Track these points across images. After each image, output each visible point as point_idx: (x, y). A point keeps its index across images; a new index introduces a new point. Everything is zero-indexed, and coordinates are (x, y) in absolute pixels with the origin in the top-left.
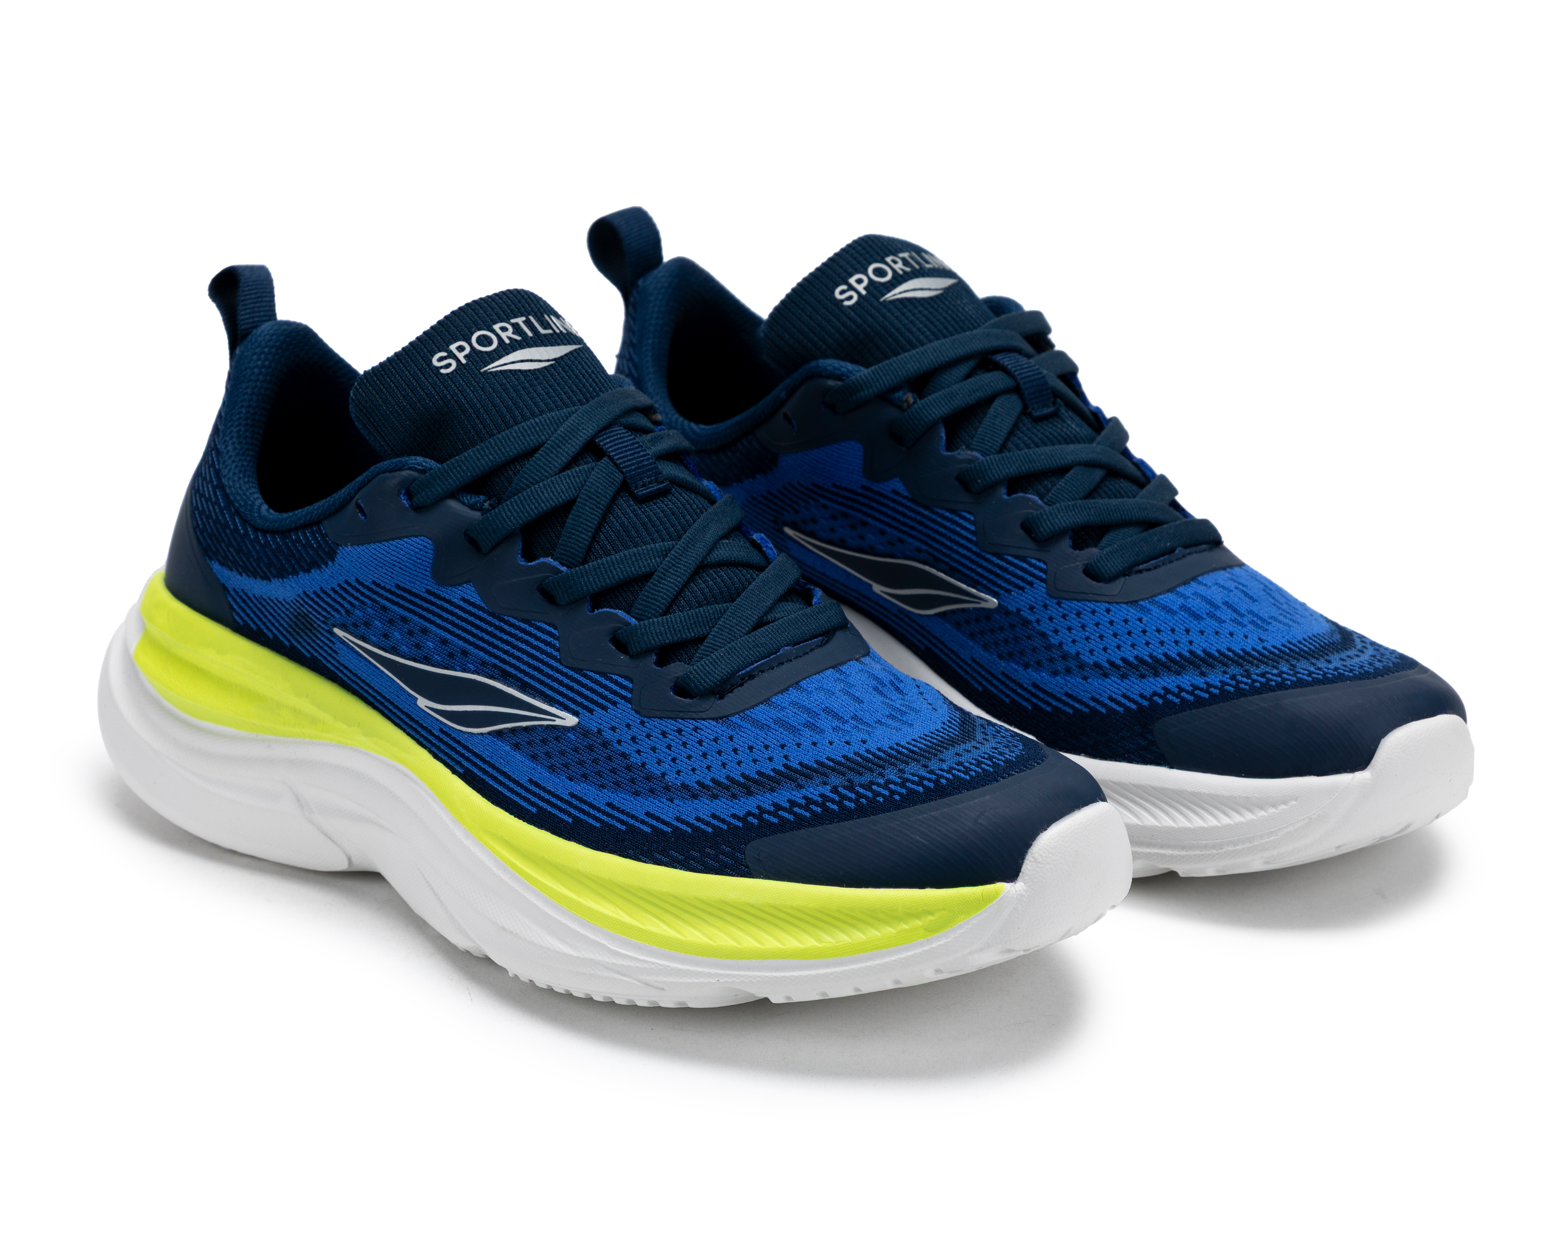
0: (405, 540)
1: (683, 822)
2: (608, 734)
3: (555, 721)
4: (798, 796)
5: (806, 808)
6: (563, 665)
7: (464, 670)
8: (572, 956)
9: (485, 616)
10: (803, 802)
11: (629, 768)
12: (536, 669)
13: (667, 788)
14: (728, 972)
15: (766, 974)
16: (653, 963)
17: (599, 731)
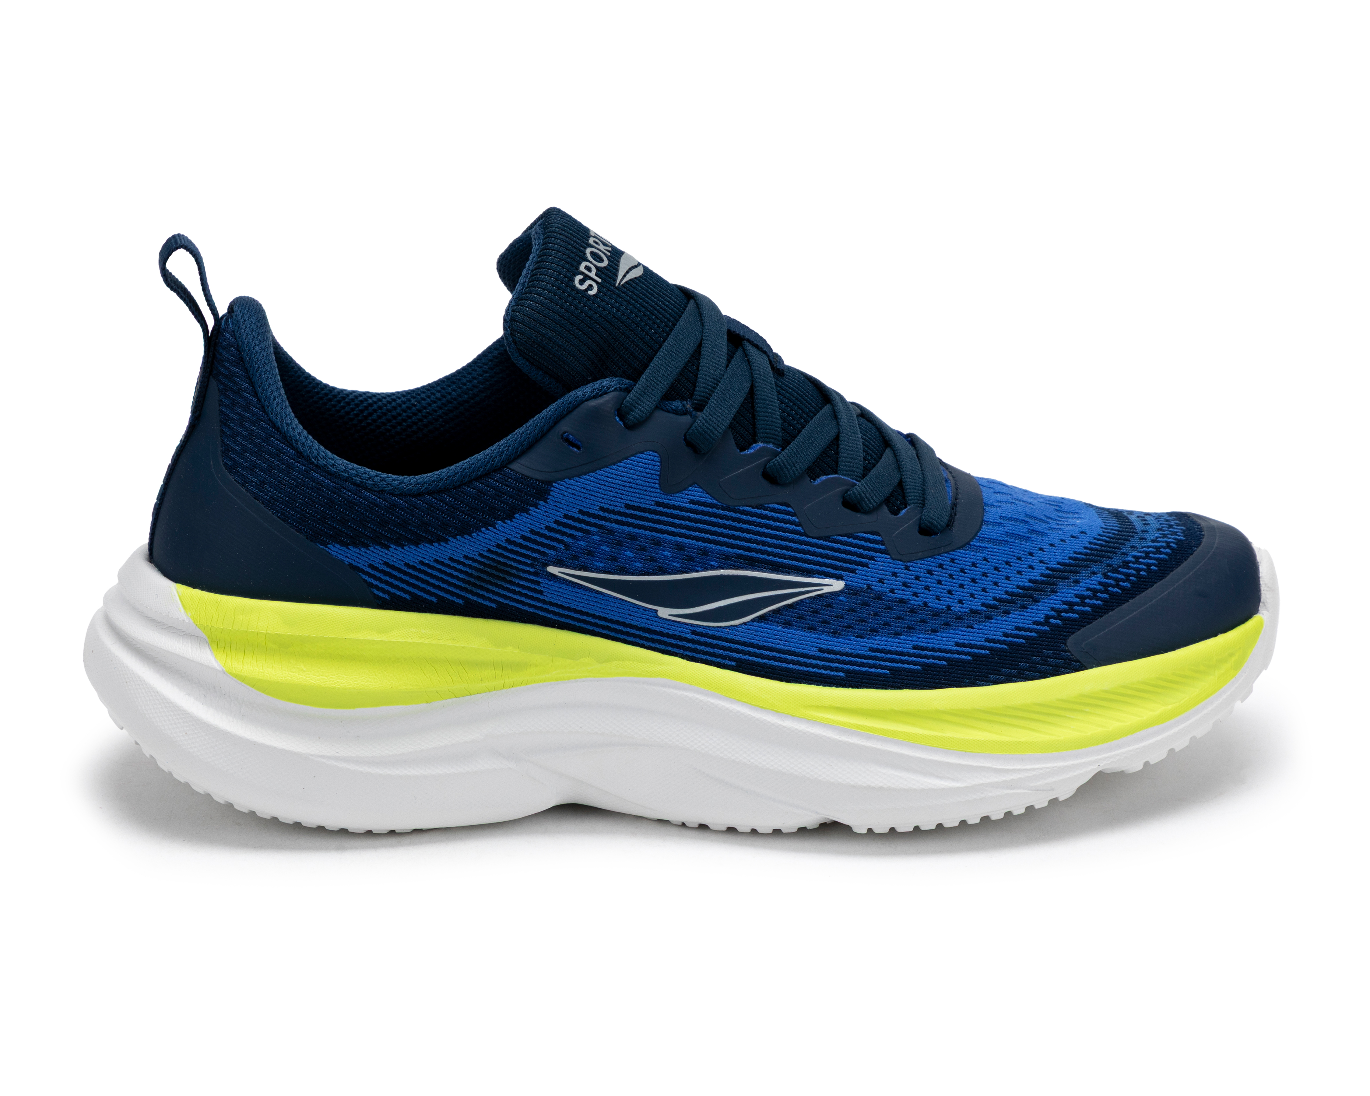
0: (632, 458)
1: (994, 641)
2: (878, 587)
3: (822, 589)
4: (1080, 589)
5: (1095, 597)
6: (810, 537)
7: (706, 569)
8: (959, 788)
9: (720, 512)
10: (1089, 593)
11: (913, 611)
12: (782, 547)
13: (959, 618)
14: (1107, 755)
15: (1137, 746)
16: (1041, 769)
17: (869, 587)
